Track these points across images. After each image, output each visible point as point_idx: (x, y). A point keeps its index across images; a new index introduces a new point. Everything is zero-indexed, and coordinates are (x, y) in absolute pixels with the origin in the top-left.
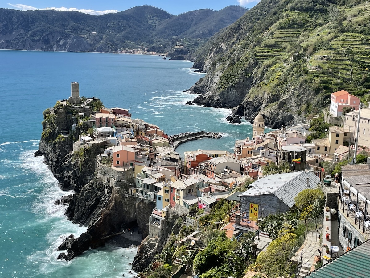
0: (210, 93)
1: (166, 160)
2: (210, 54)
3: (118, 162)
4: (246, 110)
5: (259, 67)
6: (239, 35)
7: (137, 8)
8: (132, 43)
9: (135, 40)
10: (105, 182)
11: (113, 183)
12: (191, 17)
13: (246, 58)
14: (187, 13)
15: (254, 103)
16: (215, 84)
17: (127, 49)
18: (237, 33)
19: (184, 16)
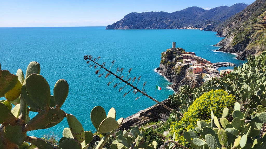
0: (227, 46)
1: (213, 72)
2: (226, 28)
3: (195, 72)
4: (247, 53)
5: (255, 34)
6: (243, 18)
7: (189, 8)
8: (186, 24)
9: (188, 23)
10: (190, 79)
11: (194, 79)
12: (215, 10)
13: (248, 29)
14: (213, 9)
15: (252, 50)
16: (230, 42)
17: (183, 27)
18: (242, 17)
19: (212, 10)
